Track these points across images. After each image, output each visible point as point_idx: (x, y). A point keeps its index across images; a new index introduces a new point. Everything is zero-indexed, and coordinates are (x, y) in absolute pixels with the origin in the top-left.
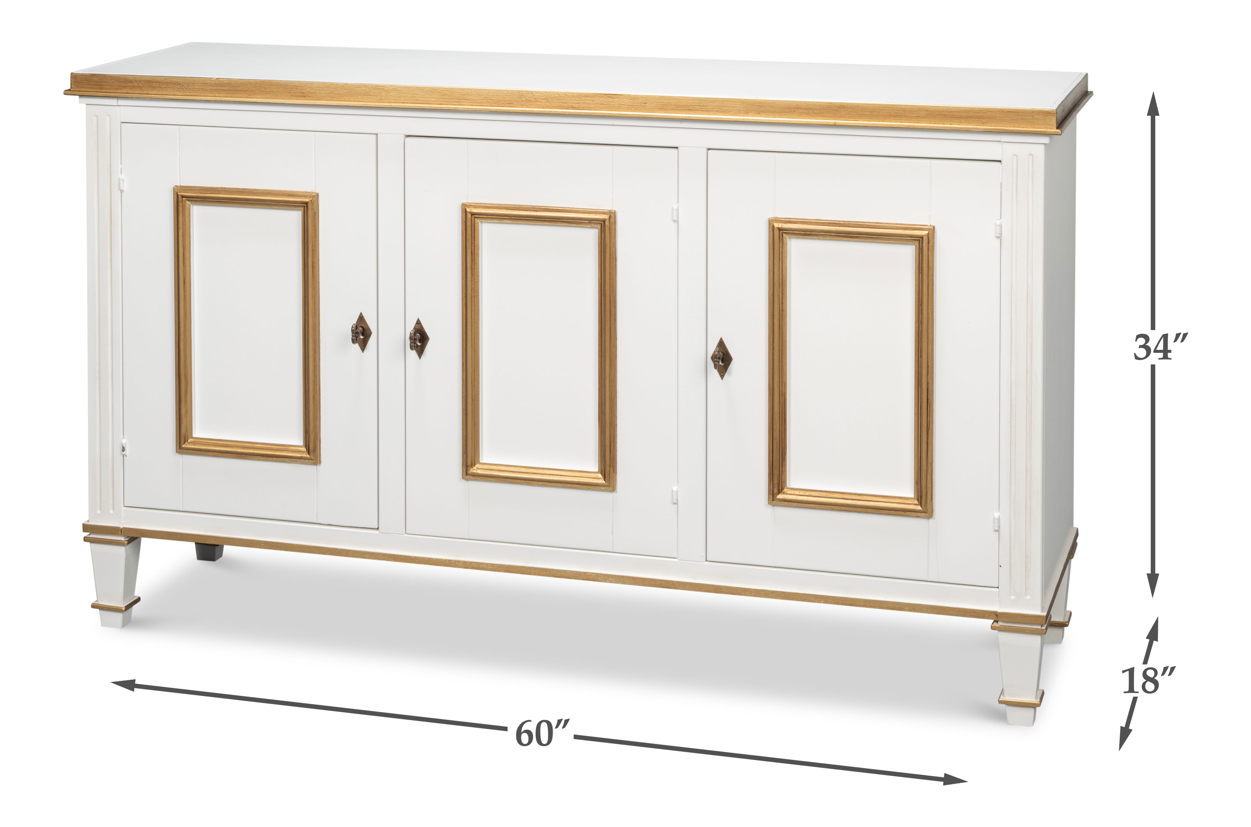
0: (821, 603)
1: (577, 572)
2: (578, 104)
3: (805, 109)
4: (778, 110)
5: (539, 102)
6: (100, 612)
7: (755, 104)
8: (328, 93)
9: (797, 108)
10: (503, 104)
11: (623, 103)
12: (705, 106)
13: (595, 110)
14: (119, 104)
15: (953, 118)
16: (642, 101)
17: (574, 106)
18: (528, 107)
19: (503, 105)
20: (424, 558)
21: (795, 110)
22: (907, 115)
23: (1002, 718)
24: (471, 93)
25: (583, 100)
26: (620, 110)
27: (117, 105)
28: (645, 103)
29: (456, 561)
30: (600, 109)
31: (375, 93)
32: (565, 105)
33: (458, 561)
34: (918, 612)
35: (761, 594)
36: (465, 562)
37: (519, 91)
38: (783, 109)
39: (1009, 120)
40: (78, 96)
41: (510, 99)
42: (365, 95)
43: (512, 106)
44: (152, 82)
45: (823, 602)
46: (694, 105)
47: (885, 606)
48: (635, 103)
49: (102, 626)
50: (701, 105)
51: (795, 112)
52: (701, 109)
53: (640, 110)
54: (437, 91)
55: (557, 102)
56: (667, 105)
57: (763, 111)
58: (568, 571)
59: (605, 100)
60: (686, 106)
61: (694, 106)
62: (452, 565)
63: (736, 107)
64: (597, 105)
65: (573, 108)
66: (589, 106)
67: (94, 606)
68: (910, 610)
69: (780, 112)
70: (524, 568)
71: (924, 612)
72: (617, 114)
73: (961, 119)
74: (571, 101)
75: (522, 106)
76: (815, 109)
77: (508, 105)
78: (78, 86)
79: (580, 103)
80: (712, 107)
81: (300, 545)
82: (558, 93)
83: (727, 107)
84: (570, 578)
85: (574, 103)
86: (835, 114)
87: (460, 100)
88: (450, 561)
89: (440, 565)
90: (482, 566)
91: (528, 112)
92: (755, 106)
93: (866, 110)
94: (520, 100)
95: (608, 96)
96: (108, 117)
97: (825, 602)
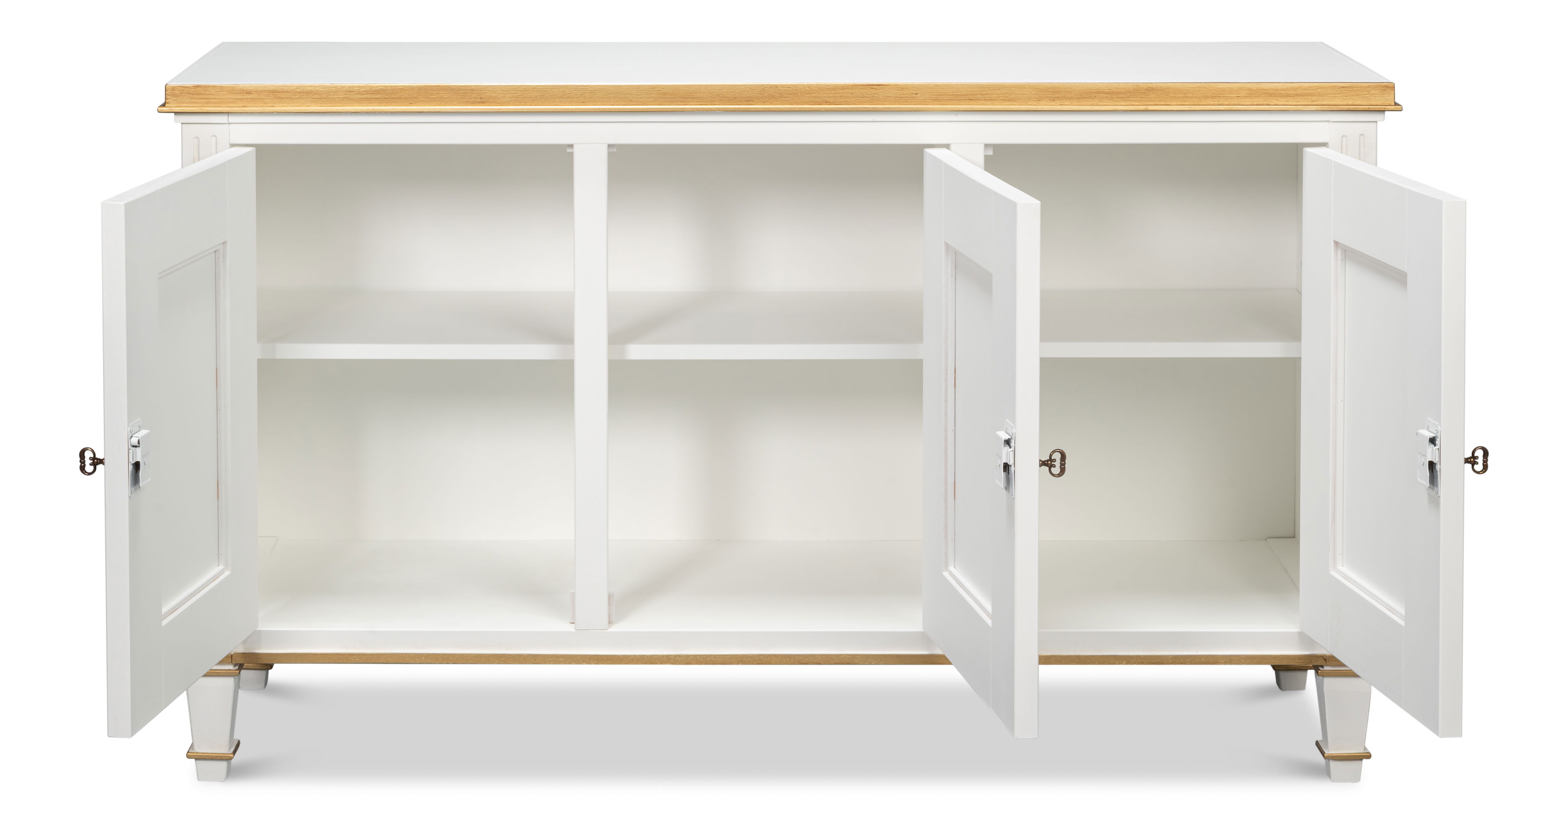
0: (1123, 664)
1: (828, 655)
2: (833, 98)
3: (1108, 93)
4: (1076, 96)
5: (785, 97)
6: (196, 763)
7: (1049, 90)
8: (515, 97)
9: (1098, 92)
10: (740, 101)
11: (889, 95)
12: (989, 94)
13: (855, 104)
14: (229, 122)
15: (1279, 96)
16: (911, 92)
17: (829, 101)
18: (771, 104)
19: (740, 103)
20: (635, 656)
21: (1096, 95)
22: (1227, 96)
23: (1326, 773)
24: (700, 89)
25: (841, 93)
26: (885, 103)
27: (227, 122)
28: (916, 94)
29: (676, 656)
30: (862, 103)
31: (576, 95)
32: (818, 100)
33: (679, 656)
34: (1235, 664)
35: (1052, 660)
36: (688, 656)
37: (760, 86)
38: (1081, 95)
39: (1342, 97)
40: (173, 114)
41: (748, 95)
42: (563, 98)
43: (752, 103)
44: (279, 92)
45: (1124, 663)
46: (975, 93)
47: (1197, 661)
48: (904, 94)
49: (198, 780)
50: (983, 93)
51: (1095, 97)
52: (983, 99)
53: (910, 102)
54: (657, 89)
55: (807, 97)
56: (942, 95)
57: (1058, 98)
58: (817, 655)
59: (867, 92)
60: (966, 95)
61: (974, 95)
62: (672, 661)
63: (1026, 94)
64: (858, 98)
65: (827, 103)
66: (848, 100)
67: (188, 757)
68: (1225, 663)
69: (1078, 98)
70: (762, 657)
71: (1243, 663)
72: (883, 108)
73: (1288, 97)
74: (825, 95)
75: (764, 103)
76: (1120, 93)
77: (746, 103)
78: (176, 100)
79: (836, 97)
80: (997, 96)
81: (474, 654)
82: (809, 86)
83: (1015, 94)
84: (819, 664)
85: (829, 97)
86: (1142, 98)
87: (685, 98)
88: (668, 656)
89: (656, 663)
90: (709, 658)
91: (774, 110)
92: (1049, 92)
93: (1179, 91)
94: (762, 96)
95: (871, 87)
96: (214, 138)
97: (1127, 663)
